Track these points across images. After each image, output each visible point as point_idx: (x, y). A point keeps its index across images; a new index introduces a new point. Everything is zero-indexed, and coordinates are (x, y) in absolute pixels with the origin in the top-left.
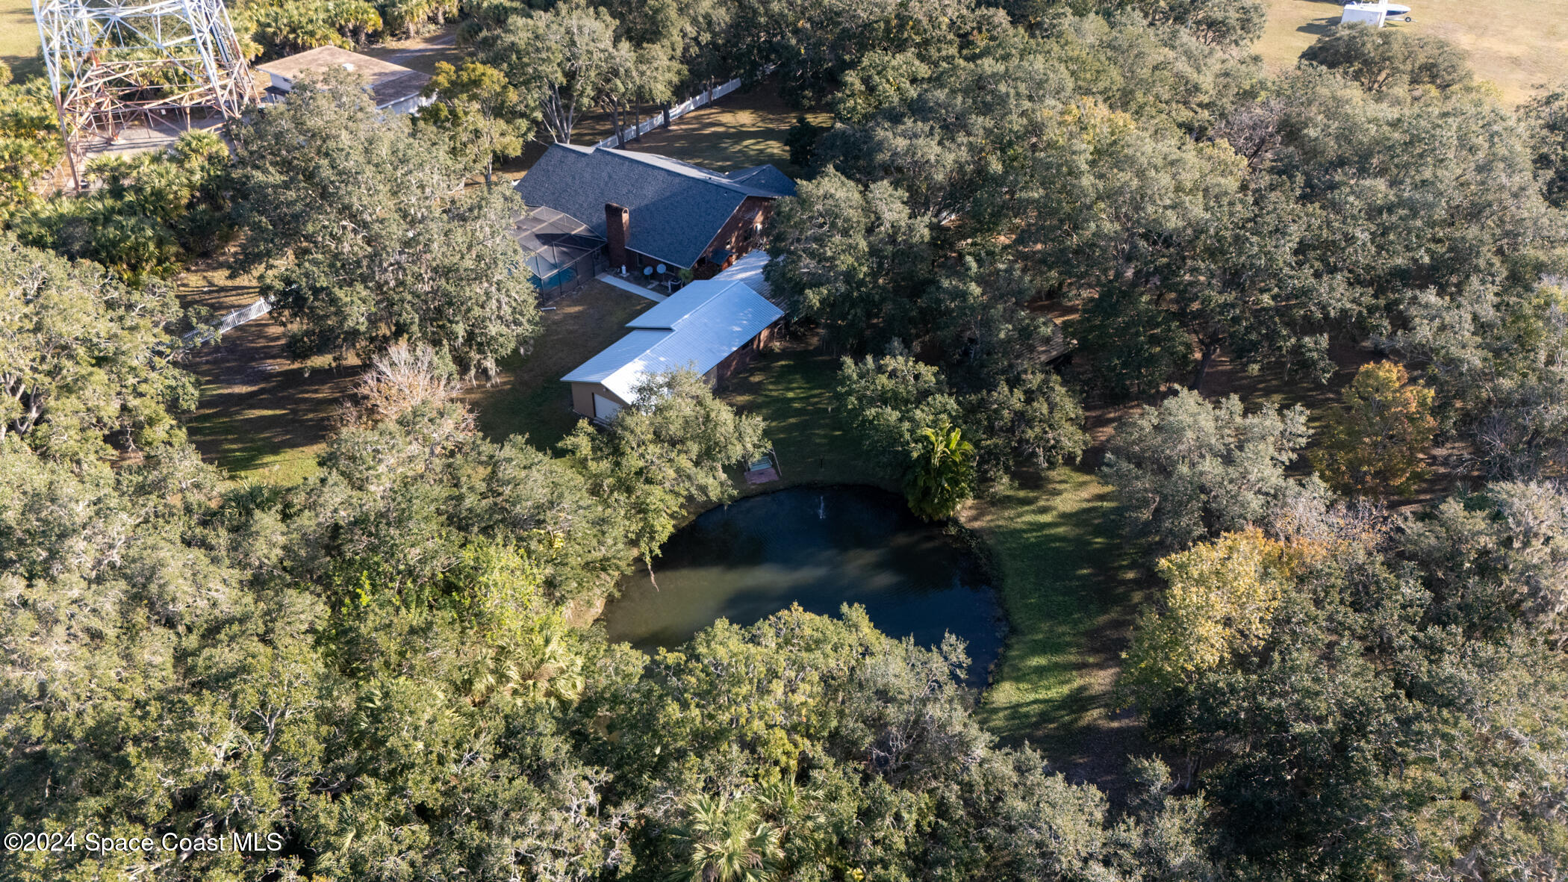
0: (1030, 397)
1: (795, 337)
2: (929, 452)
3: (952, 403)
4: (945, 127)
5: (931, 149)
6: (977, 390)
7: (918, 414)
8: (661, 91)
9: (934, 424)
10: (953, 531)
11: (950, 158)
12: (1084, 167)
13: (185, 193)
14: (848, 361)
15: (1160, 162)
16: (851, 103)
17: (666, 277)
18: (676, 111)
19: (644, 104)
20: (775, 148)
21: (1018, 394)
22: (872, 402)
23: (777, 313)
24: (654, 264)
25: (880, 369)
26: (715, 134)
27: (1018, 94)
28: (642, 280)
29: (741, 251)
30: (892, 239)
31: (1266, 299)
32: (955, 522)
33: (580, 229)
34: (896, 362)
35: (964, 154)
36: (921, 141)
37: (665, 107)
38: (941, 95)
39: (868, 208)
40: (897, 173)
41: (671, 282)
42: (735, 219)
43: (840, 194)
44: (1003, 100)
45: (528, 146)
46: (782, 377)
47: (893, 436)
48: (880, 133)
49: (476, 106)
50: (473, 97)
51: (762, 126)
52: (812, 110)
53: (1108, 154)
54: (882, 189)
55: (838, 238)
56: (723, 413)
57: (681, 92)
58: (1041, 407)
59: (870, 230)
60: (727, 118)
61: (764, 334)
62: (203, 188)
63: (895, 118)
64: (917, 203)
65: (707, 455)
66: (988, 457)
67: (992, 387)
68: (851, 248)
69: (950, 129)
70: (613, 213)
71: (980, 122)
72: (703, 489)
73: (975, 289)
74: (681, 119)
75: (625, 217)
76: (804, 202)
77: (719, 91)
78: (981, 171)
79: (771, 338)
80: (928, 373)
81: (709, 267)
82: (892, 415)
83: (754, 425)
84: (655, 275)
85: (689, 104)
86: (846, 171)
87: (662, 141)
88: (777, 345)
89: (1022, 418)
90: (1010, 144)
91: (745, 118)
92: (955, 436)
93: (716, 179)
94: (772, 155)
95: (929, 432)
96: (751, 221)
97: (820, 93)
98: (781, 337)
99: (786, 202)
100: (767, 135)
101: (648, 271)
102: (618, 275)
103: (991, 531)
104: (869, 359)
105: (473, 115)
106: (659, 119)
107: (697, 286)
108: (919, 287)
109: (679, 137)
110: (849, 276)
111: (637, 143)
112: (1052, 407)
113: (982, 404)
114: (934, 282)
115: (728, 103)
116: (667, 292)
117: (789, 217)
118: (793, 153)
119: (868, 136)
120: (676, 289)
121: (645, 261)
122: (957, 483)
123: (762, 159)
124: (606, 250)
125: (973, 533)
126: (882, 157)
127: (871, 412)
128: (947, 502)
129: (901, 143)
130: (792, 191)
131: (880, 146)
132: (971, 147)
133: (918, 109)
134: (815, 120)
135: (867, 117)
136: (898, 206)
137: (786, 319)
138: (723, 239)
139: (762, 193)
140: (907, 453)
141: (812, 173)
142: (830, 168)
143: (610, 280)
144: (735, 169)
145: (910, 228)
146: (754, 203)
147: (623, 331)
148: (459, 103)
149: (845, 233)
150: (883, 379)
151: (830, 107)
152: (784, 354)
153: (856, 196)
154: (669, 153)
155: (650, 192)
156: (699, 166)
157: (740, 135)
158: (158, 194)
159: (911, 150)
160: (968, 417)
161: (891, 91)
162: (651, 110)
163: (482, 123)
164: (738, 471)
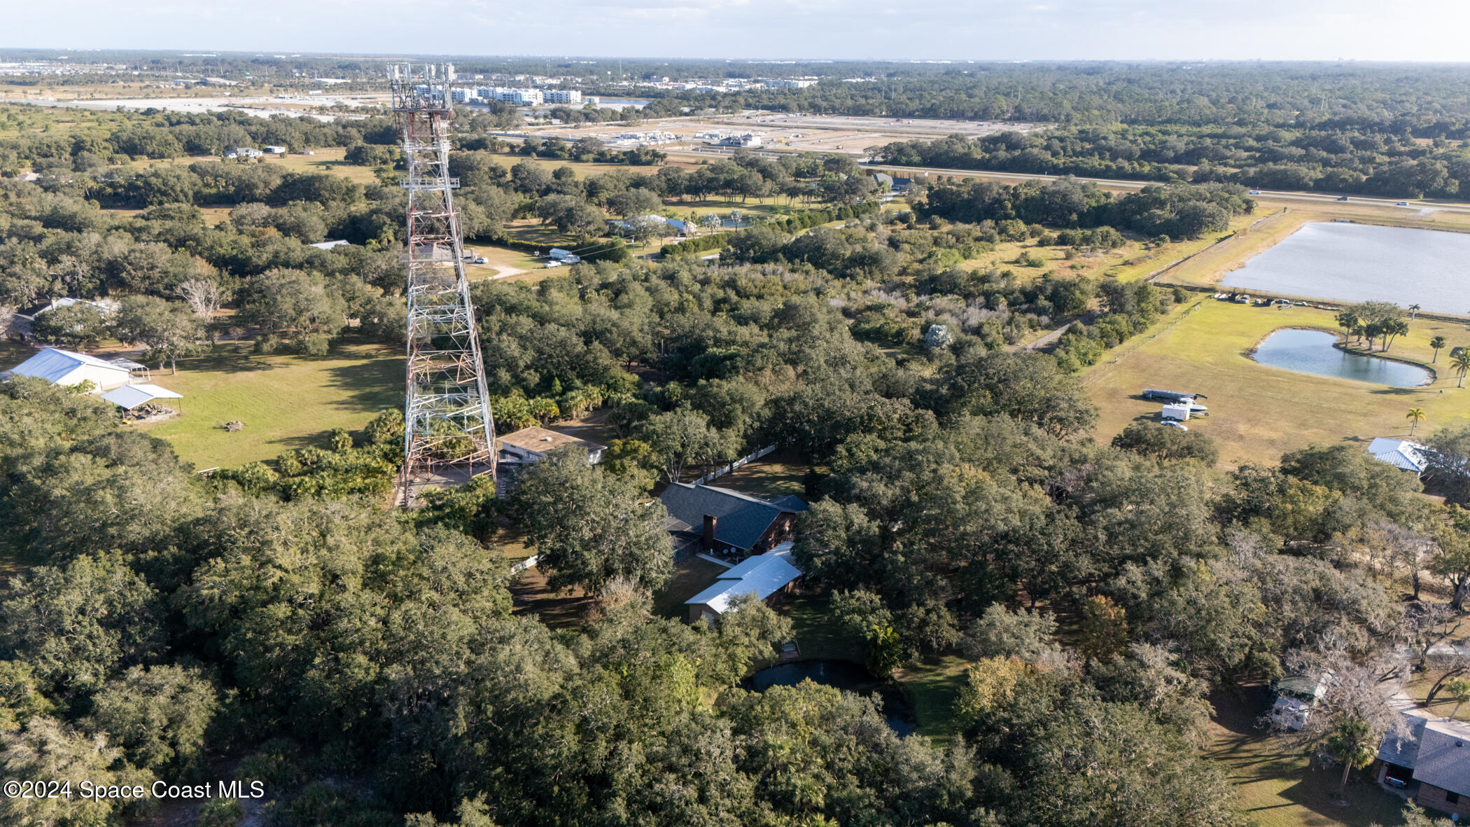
0: (928, 612)
1: (808, 587)
2: (876, 637)
3: (888, 614)
4: (890, 478)
5: (880, 488)
6: (902, 608)
7: (871, 618)
8: (731, 453)
9: (879, 624)
10: (891, 682)
11: (890, 493)
12: (959, 499)
13: (475, 508)
14: (836, 592)
15: (999, 498)
16: (840, 462)
17: (735, 555)
18: (736, 464)
19: (721, 460)
20: (796, 486)
21: (922, 610)
22: (848, 614)
23: (798, 573)
24: (729, 547)
25: (852, 597)
26: (760, 478)
27: (928, 461)
28: (722, 557)
29: (777, 542)
30: (859, 532)
31: (1054, 568)
32: (892, 678)
33: (688, 529)
34: (860, 593)
35: (898, 491)
36: (875, 484)
37: (731, 463)
38: (887, 460)
39: (846, 517)
40: (862, 500)
41: (738, 557)
42: (774, 524)
43: (831, 509)
44: (920, 464)
45: (657, 484)
46: (801, 607)
47: (858, 630)
48: (854, 479)
49: (635, 463)
50: (633, 458)
51: (787, 473)
52: (818, 465)
53: (974, 493)
54: (853, 508)
55: (830, 532)
56: (772, 614)
57: (741, 454)
58: (934, 617)
59: (848, 528)
60: (767, 468)
61: (791, 585)
62: (483, 506)
63: (862, 471)
64: (872, 515)
65: (763, 636)
66: (906, 640)
67: (909, 606)
68: (838, 537)
69: (891, 478)
70: (708, 519)
71: (908, 475)
72: (761, 652)
73: (902, 559)
74: (739, 468)
75: (715, 522)
76: (813, 513)
77: (762, 452)
78: (908, 500)
79: (794, 587)
80: (877, 599)
81: (760, 549)
82: (857, 618)
83: (787, 623)
84: (729, 554)
85: (744, 460)
86: (836, 499)
87: (728, 480)
88: (797, 591)
89: (924, 623)
90: (923, 487)
91: (778, 469)
92: (890, 630)
93: (763, 502)
94: (794, 490)
95: (876, 627)
96: (783, 525)
97: (823, 456)
98: (800, 587)
99: (804, 513)
100: (791, 478)
101: (725, 551)
102: (708, 554)
103: (911, 683)
104: (846, 592)
105: (632, 467)
106: (727, 468)
107: (753, 559)
108: (875, 558)
109: (737, 479)
110: (837, 552)
111: (714, 482)
112: (939, 617)
113: (904, 615)
114: (881, 555)
115: (767, 460)
116: (735, 563)
117: (805, 521)
118: (807, 489)
119: (848, 481)
120: (741, 561)
121: (724, 546)
122: (892, 655)
123: (787, 492)
124: (702, 540)
125: (901, 684)
126: (856, 491)
127: (847, 618)
128: (888, 665)
129: (865, 485)
130: (808, 508)
131: (854, 486)
132: (902, 488)
133: (875, 467)
134: (818, 470)
135: (849, 470)
136: (862, 516)
137: (803, 577)
138: (768, 535)
139: (789, 510)
140: (865, 638)
141: (818, 499)
142: (827, 497)
143: (704, 556)
144: (773, 497)
145: (869, 528)
146: (785, 515)
147: (716, 580)
148: (626, 462)
149: (835, 529)
150: (853, 601)
151: (828, 464)
152: (801, 596)
153: (840, 511)
154: (735, 488)
155: (727, 508)
156: (752, 495)
157: (775, 478)
158: (462, 509)
159: (870, 488)
160: (897, 621)
161: (862, 456)
162: (725, 463)
163: (636, 471)
164: (777, 646)
